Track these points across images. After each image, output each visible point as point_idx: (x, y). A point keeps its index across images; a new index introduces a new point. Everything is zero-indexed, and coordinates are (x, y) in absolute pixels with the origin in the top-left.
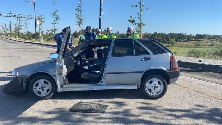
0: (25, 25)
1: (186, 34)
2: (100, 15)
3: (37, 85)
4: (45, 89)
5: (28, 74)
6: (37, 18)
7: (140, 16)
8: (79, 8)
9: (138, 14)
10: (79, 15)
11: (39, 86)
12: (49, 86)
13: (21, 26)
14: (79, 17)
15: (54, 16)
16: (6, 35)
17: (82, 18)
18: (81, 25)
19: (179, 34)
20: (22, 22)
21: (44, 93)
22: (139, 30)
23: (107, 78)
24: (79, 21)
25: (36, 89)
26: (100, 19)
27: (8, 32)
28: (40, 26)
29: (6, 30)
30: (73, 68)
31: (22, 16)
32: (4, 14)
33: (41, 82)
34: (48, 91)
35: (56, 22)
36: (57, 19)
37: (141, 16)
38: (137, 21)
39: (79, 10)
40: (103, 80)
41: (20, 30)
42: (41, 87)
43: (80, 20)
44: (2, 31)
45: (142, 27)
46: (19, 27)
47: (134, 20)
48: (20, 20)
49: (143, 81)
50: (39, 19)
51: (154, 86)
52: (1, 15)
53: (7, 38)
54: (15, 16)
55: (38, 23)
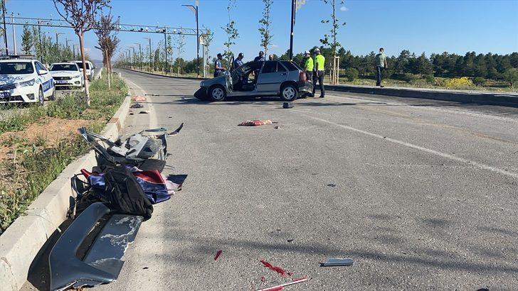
0: (178, 46)
2: (292, 32)
3: (215, 92)
6: (200, 33)
7: (333, 34)
8: (266, 19)
9: (332, 31)
10: (266, 30)
12: (222, 93)
13: (171, 48)
14: (265, 33)
15: (228, 31)
16: (140, 65)
17: (270, 34)
21: (218, 98)
22: (332, 52)
24: (264, 39)
25: (214, 94)
26: (292, 36)
27: (144, 61)
28: (205, 47)
29: (141, 57)
30: (237, 81)
31: (175, 30)
32: (147, 28)
33: (217, 90)
34: (221, 96)
35: (232, 41)
36: (233, 36)
38: (330, 41)
39: (265, 23)
40: (256, 89)
41: (171, 56)
42: (217, 93)
43: (266, 38)
44: (132, 59)
46: (168, 49)
47: (326, 39)
48: (169, 38)
49: (282, 89)
50: (204, 36)
51: (289, 92)
52: (142, 29)
53: (143, 71)
54: (164, 31)
55: (201, 43)
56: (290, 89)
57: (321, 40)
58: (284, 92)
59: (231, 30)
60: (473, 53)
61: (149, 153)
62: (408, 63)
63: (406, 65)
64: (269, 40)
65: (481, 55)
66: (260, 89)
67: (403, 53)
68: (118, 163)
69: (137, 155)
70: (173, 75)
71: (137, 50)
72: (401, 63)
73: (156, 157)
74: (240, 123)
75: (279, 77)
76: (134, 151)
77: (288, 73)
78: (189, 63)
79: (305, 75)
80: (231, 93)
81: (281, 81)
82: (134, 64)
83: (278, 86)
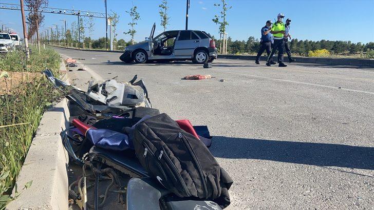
0: (89, 26)
1: (349, 42)
2: (187, 14)
3: (138, 55)
4: (142, 58)
5: (133, 50)
6: (108, 16)
7: (223, 15)
8: (164, 5)
9: (222, 12)
10: (164, 13)
11: (139, 56)
12: (144, 56)
13: (83, 28)
14: (163, 15)
15: (132, 14)
16: (57, 41)
17: (167, 17)
18: (166, 26)
19: (337, 41)
20: (84, 23)
21: (141, 60)
22: (222, 29)
23: (176, 53)
24: (163, 20)
25: (137, 58)
26: (187, 18)
27: (60, 38)
28: (112, 27)
29: (58, 35)
30: (156, 47)
31: (88, 14)
32: (65, 11)
33: (140, 54)
34: (143, 59)
35: (135, 21)
36: (136, 18)
37: (225, 15)
38: (221, 20)
39: (163, 8)
40: (173, 53)
41: (83, 34)
42: (140, 56)
43: (165, 19)
44: (50, 37)
45: (226, 26)
46: (81, 29)
47: (217, 19)
48: (81, 20)
49: (195, 54)
50: (111, 19)
51: (201, 57)
52: (60, 12)
53: (60, 46)
54: (79, 13)
55: (109, 24)
56: (202, 54)
57: (213, 20)
58: (197, 56)
59: (134, 13)
60: (296, 40)
61: (135, 101)
62: (254, 45)
63: (253, 47)
64: (167, 21)
65: (301, 41)
66: (176, 54)
67: (250, 38)
68: (98, 112)
69: (121, 102)
70: (85, 49)
71: (54, 30)
72: (249, 45)
73: (143, 105)
74: (183, 77)
75: (192, 44)
76: (115, 98)
77: (201, 40)
78: (95, 42)
79: (214, 43)
80: (153, 57)
81: (195, 47)
82: (52, 41)
83: (192, 52)
